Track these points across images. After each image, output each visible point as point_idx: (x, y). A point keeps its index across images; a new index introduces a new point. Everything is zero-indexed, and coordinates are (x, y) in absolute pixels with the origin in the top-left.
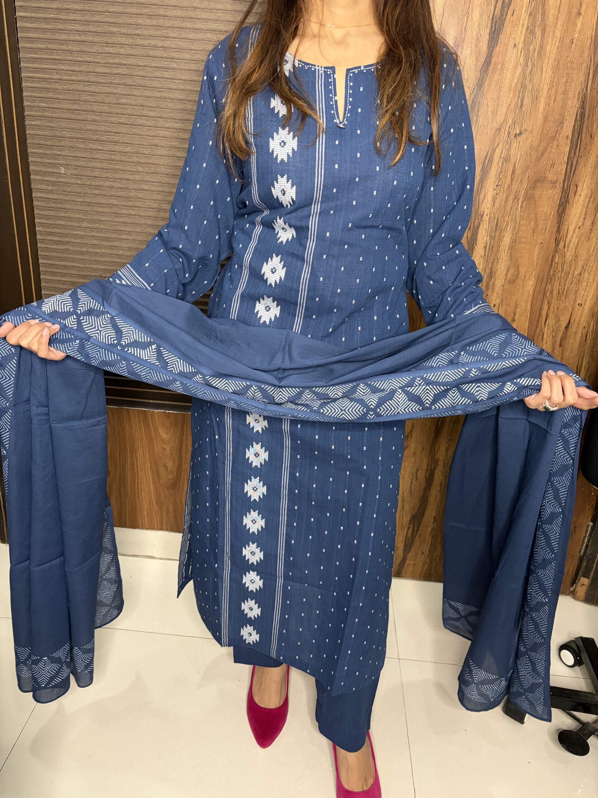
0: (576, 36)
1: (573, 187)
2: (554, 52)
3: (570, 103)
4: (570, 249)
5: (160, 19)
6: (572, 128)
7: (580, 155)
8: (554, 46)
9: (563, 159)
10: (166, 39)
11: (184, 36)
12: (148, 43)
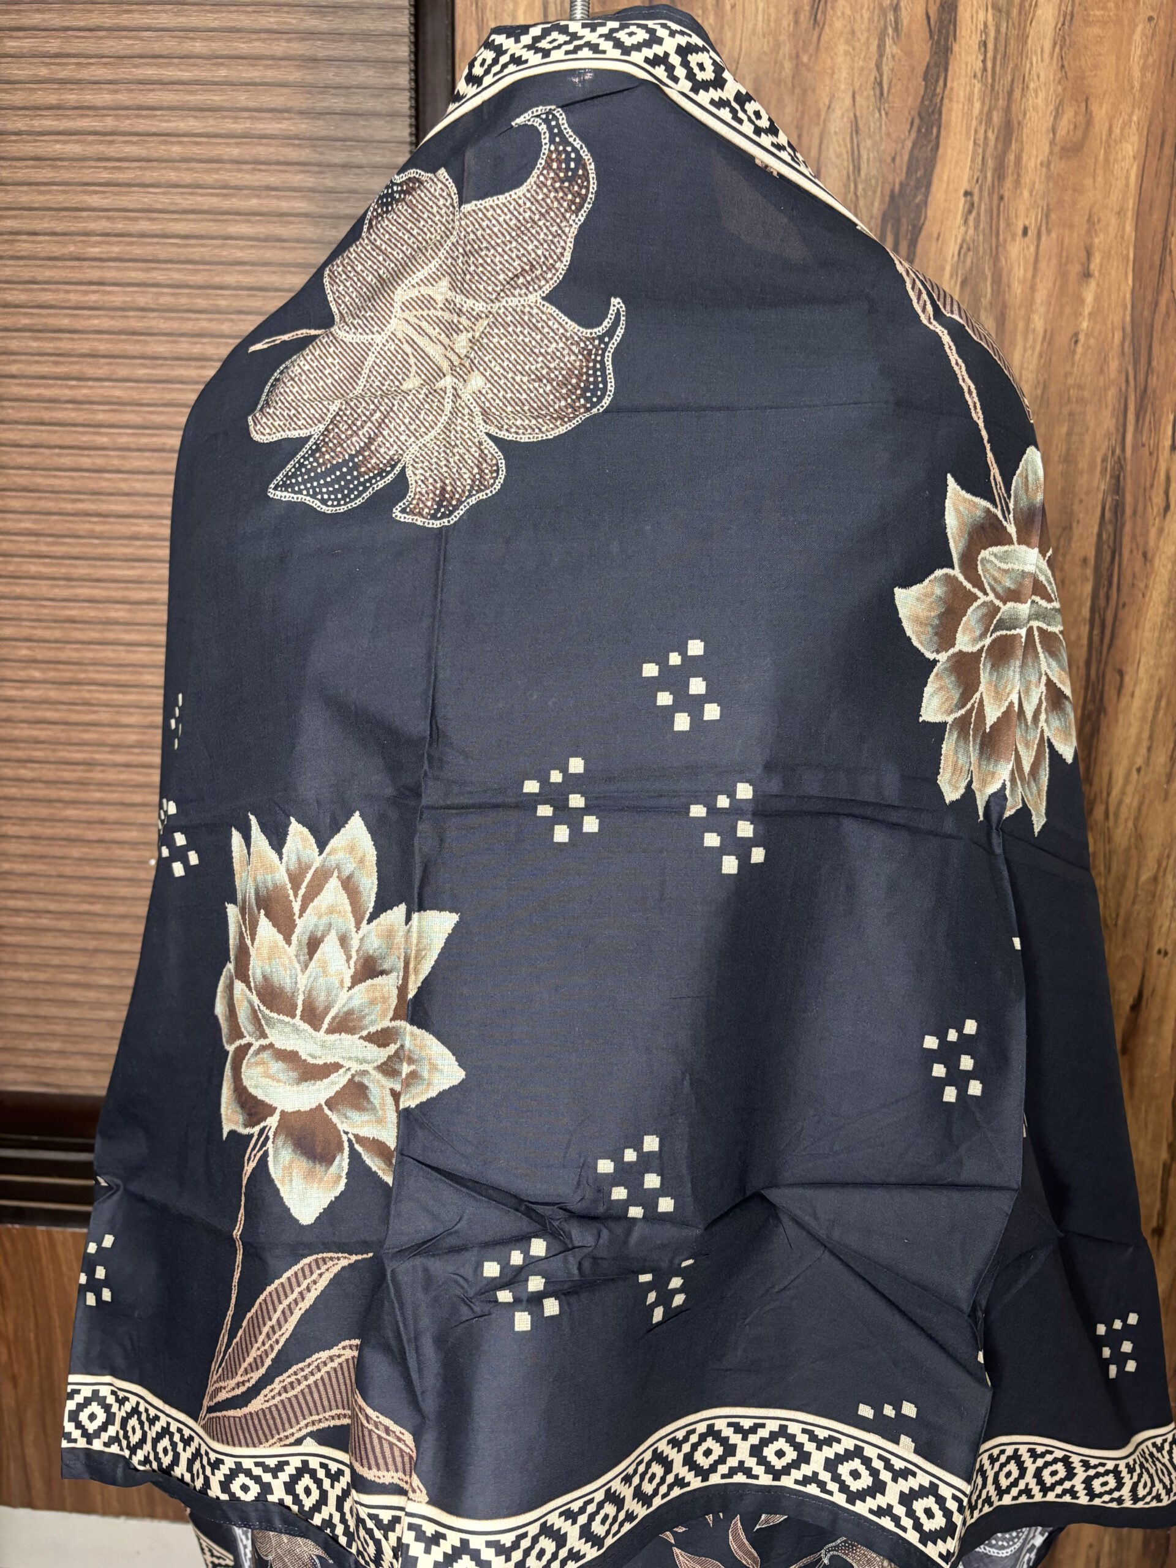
0: (1085, 325)
1: (1111, 677)
2: (1033, 366)
3: (1083, 480)
4: (1121, 821)
5: (60, 339)
6: (1093, 539)
7: (1121, 603)
8: (1029, 352)
9: (1080, 612)
10: (81, 383)
11: (123, 372)
12: (39, 395)
